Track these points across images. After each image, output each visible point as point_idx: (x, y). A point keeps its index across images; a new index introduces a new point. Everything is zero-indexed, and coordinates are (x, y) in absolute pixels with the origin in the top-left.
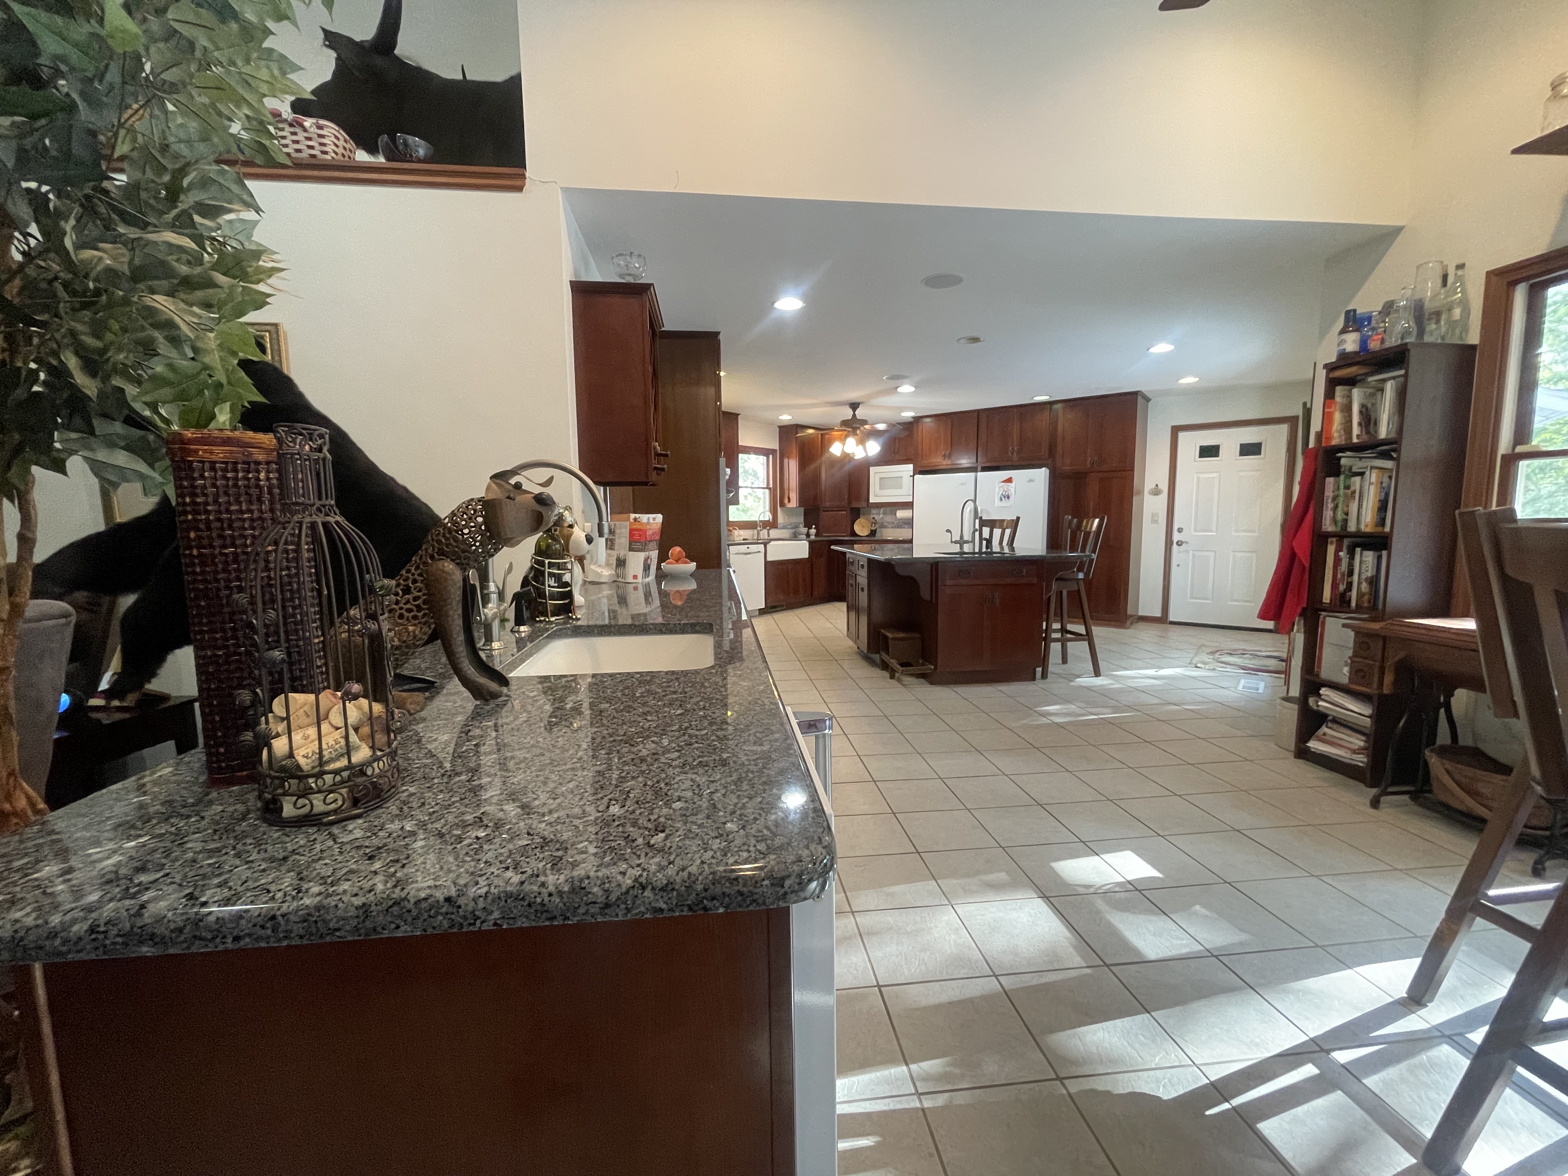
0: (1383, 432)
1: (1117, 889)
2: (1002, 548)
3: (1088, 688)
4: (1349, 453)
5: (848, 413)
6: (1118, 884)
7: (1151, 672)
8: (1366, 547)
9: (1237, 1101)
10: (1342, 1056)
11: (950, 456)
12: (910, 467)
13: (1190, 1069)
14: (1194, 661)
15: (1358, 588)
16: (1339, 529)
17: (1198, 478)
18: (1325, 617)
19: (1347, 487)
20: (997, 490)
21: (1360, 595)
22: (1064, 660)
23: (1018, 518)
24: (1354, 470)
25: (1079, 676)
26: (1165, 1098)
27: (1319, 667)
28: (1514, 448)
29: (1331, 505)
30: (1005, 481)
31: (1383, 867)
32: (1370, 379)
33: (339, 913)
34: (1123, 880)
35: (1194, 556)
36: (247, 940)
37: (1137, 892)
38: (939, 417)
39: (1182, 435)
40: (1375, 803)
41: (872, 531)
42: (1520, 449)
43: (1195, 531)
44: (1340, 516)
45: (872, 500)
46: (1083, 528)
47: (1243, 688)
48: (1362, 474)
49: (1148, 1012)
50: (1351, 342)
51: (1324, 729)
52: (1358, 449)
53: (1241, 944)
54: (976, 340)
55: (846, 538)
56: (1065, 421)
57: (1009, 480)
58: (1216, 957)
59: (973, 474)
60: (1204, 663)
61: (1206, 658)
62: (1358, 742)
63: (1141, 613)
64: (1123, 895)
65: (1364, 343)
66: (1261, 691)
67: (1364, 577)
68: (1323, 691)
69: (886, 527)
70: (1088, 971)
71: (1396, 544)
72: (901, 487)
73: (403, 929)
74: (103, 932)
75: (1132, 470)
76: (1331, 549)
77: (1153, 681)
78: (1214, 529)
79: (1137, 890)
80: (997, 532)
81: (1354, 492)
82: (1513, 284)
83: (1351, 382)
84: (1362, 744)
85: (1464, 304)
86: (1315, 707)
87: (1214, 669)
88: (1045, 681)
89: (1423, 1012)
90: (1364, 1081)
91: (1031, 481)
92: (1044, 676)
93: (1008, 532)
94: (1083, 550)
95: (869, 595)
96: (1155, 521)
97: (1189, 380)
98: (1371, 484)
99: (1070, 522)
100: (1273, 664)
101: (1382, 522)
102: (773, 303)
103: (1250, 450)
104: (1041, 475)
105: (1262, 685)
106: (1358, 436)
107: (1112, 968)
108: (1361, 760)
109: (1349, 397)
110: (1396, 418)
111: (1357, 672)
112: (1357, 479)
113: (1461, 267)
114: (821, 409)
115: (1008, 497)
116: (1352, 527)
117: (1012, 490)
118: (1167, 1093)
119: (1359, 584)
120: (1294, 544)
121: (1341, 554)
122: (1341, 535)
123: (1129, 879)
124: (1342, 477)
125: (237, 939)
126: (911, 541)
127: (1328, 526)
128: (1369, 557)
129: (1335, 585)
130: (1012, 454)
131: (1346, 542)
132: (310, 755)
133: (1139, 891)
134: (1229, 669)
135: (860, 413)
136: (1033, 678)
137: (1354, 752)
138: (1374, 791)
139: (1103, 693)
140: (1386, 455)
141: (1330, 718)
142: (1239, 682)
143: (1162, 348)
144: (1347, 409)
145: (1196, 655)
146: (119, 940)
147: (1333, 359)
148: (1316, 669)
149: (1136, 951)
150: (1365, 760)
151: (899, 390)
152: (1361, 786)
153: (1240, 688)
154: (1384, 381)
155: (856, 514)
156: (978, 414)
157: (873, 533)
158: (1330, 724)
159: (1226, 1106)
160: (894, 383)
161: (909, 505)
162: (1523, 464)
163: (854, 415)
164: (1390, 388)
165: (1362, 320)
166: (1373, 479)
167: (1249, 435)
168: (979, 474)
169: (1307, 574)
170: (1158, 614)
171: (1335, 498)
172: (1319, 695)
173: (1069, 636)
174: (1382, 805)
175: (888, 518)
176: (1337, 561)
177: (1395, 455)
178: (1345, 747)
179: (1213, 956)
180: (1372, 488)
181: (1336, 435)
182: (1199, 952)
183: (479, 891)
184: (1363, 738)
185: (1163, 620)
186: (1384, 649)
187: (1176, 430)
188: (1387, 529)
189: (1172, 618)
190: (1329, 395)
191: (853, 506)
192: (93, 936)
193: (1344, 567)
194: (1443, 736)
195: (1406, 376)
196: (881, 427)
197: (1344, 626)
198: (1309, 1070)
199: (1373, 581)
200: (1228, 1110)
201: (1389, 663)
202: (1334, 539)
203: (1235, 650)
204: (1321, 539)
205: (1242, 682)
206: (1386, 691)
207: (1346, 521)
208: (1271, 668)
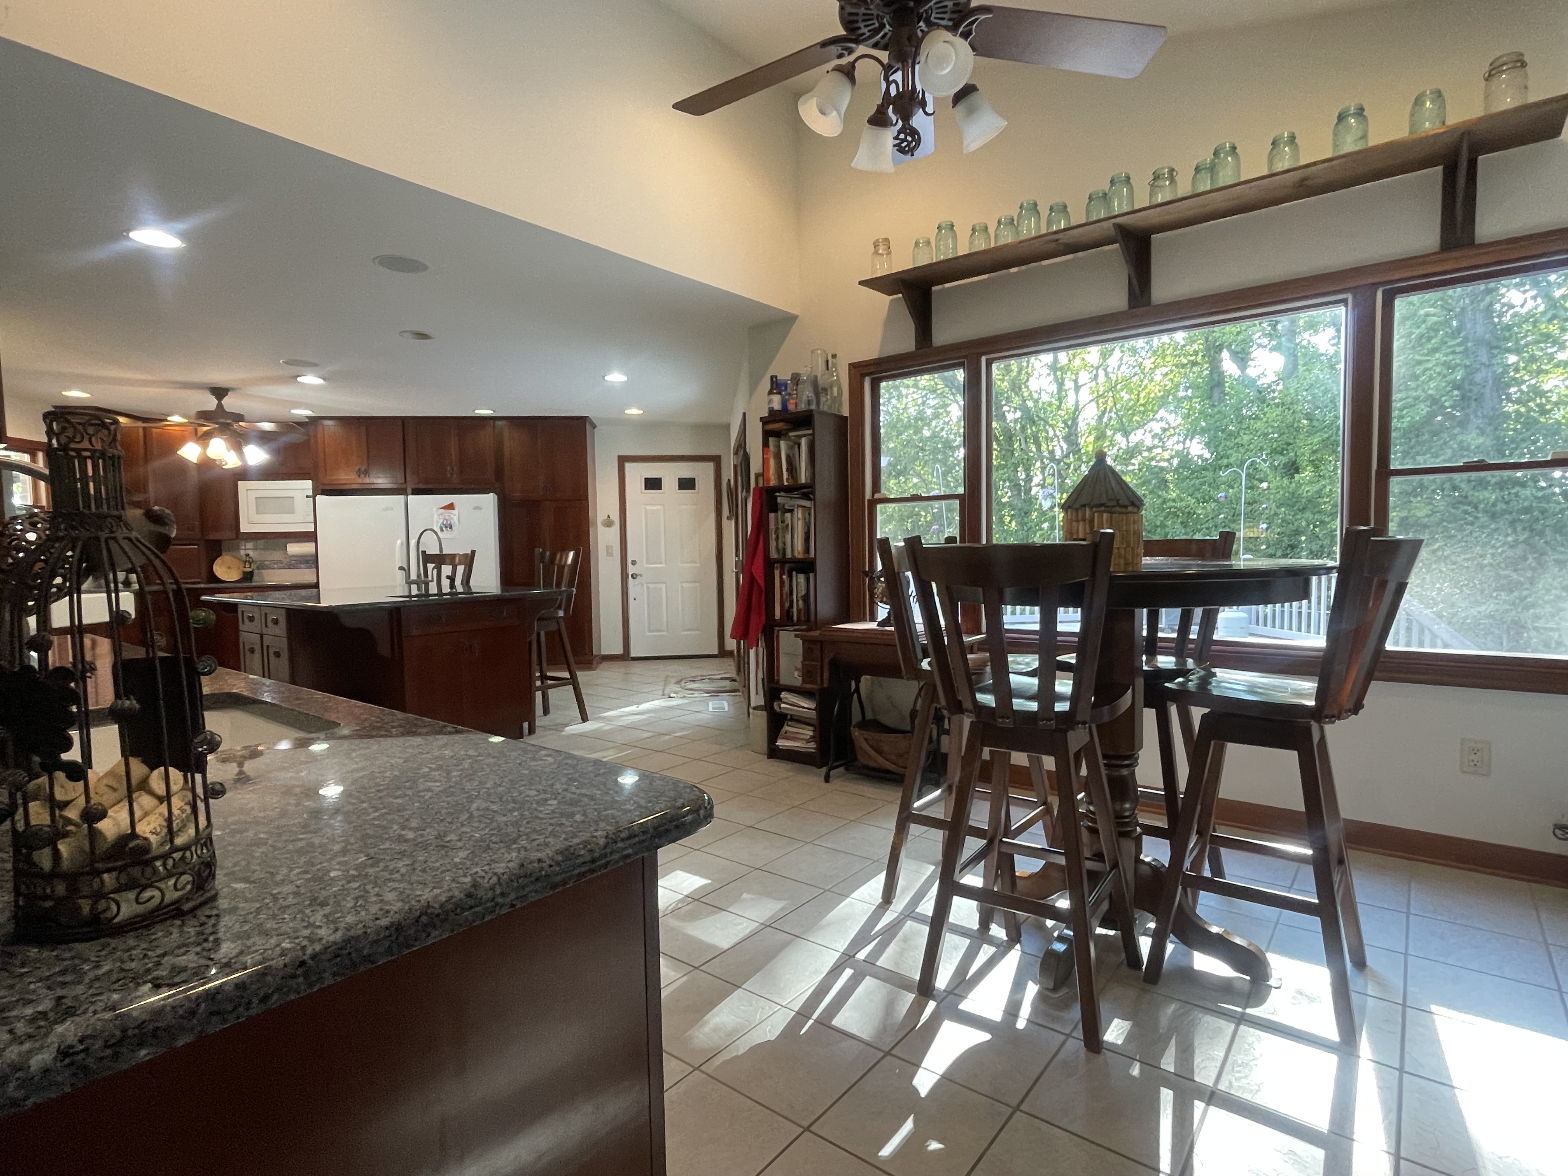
0: (803, 477)
1: (680, 905)
2: (452, 586)
3: (581, 735)
4: (782, 494)
5: (211, 403)
6: (680, 901)
7: (633, 708)
8: (799, 571)
9: (815, 1017)
10: (862, 955)
11: (366, 473)
12: (309, 484)
13: (780, 1012)
14: (666, 692)
15: (798, 605)
16: (781, 557)
17: (646, 510)
18: (778, 631)
19: (783, 522)
20: (436, 516)
21: (799, 611)
22: (546, 711)
23: (473, 552)
24: (786, 507)
25: (567, 725)
26: (772, 1039)
27: (778, 675)
28: (873, 495)
29: (774, 536)
30: (444, 508)
31: (845, 822)
32: (791, 434)
33: (372, 937)
34: (682, 896)
35: (648, 588)
36: (275, 997)
37: (696, 902)
38: (348, 422)
39: (628, 466)
40: (827, 779)
41: (244, 573)
42: (877, 496)
43: (647, 563)
44: (781, 545)
45: (244, 528)
46: (557, 562)
47: (714, 708)
48: (791, 511)
49: (740, 987)
50: (776, 403)
51: (786, 728)
52: (788, 490)
53: (782, 909)
54: (423, 336)
55: (202, 586)
56: (512, 442)
57: (451, 507)
58: (769, 926)
59: (401, 498)
60: (676, 693)
61: (676, 688)
62: (808, 732)
63: (604, 652)
64: (687, 908)
65: (784, 404)
66: (727, 709)
67: (799, 595)
68: (783, 695)
69: (268, 568)
70: (685, 979)
71: (820, 566)
72: (292, 512)
73: (433, 935)
74: (82, 1051)
75: (587, 499)
76: (777, 573)
77: (637, 717)
78: (663, 561)
79: (695, 900)
80: (447, 570)
81: (787, 526)
82: (863, 376)
83: (778, 435)
84: (811, 733)
85: (838, 383)
86: (778, 710)
87: (684, 697)
88: (533, 736)
89: (892, 908)
90: (878, 964)
91: (477, 508)
92: (531, 731)
93: (461, 569)
94: (559, 585)
95: (292, 660)
96: (609, 554)
97: (634, 411)
98: (798, 519)
99: (542, 555)
100: (727, 684)
101: (807, 550)
102: (129, 230)
103: (686, 484)
104: (488, 502)
105: (725, 704)
106: (787, 480)
107: (701, 968)
108: (812, 747)
109: (778, 447)
110: (809, 468)
111: (807, 674)
112: (788, 515)
113: (834, 356)
114: (157, 390)
115: (451, 528)
116: (789, 555)
117: (455, 518)
118: (772, 1037)
119: (797, 601)
120: (753, 571)
121: (784, 577)
122: (783, 561)
123: (686, 893)
124: (779, 512)
125: (264, 999)
126: (317, 586)
127: (774, 555)
128: (801, 578)
129: (782, 606)
130: (452, 474)
131: (787, 566)
132: (158, 830)
133: (698, 900)
134: (696, 694)
135: (229, 403)
136: (520, 736)
137: (808, 742)
138: (824, 770)
139: (596, 736)
140: (806, 497)
141: (789, 717)
142: (708, 704)
143: (616, 377)
144: (778, 456)
145: (665, 686)
146: (109, 1052)
147: (766, 414)
148: (776, 678)
149: (713, 947)
150: (815, 746)
151: (299, 379)
152: (815, 769)
153: (711, 709)
154: (800, 437)
155: (215, 550)
156: (404, 422)
157: (248, 577)
158: (790, 723)
159: (811, 1022)
160: (295, 370)
161: (311, 537)
162: (879, 507)
163: (220, 406)
164: (804, 442)
165: (781, 385)
166: (800, 516)
167: (685, 470)
168: (410, 497)
169: (763, 596)
170: (619, 651)
171: (777, 529)
172: (780, 699)
173: (549, 682)
174: (831, 779)
175: (277, 556)
176: (782, 582)
177: (812, 497)
178: (802, 739)
179: (767, 926)
180: (800, 522)
181: (772, 478)
182: (757, 927)
183: (491, 881)
184: (812, 728)
185: (625, 657)
186: (822, 650)
187: (622, 460)
188: (812, 555)
189: (633, 655)
190: (765, 444)
191: (211, 537)
192: (67, 1061)
193: (786, 589)
194: (856, 716)
195: (813, 435)
196: (268, 426)
197: (796, 636)
198: (848, 972)
199: (806, 598)
200: (813, 1024)
201: (826, 660)
202: (778, 565)
203: (695, 677)
204: (769, 565)
205: (711, 704)
206: (825, 685)
207: (784, 550)
208: (728, 688)
